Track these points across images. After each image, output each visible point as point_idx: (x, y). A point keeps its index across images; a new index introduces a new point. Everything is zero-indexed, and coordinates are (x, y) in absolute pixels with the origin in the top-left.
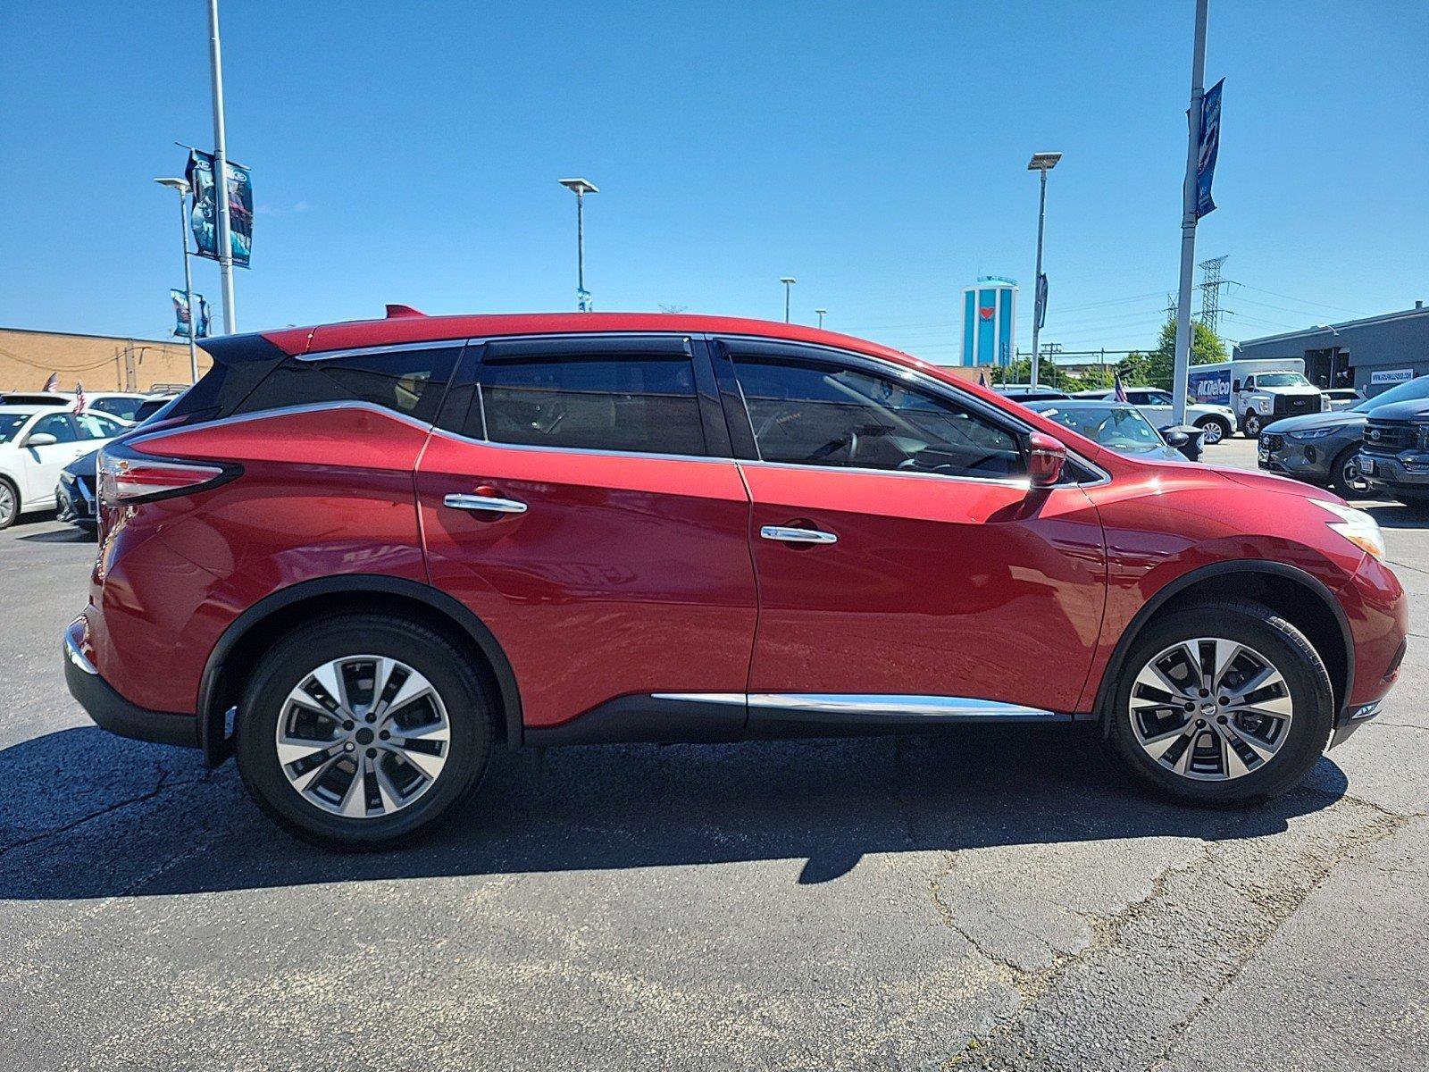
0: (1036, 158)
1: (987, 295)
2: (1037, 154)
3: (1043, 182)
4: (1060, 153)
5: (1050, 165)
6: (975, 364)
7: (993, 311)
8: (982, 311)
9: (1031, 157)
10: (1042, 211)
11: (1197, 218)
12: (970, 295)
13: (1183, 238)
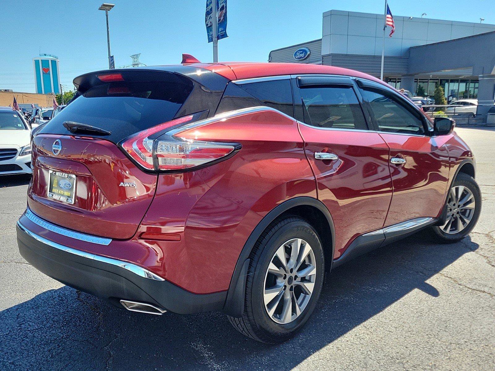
0: (104, 5)
1: (45, 62)
2: (104, 4)
3: (107, 16)
4: (114, 5)
5: (109, 9)
6: (43, 93)
7: (49, 69)
8: (44, 69)
9: (102, 4)
10: (108, 29)
11: (218, 40)
12: (37, 62)
13: (213, 47)
